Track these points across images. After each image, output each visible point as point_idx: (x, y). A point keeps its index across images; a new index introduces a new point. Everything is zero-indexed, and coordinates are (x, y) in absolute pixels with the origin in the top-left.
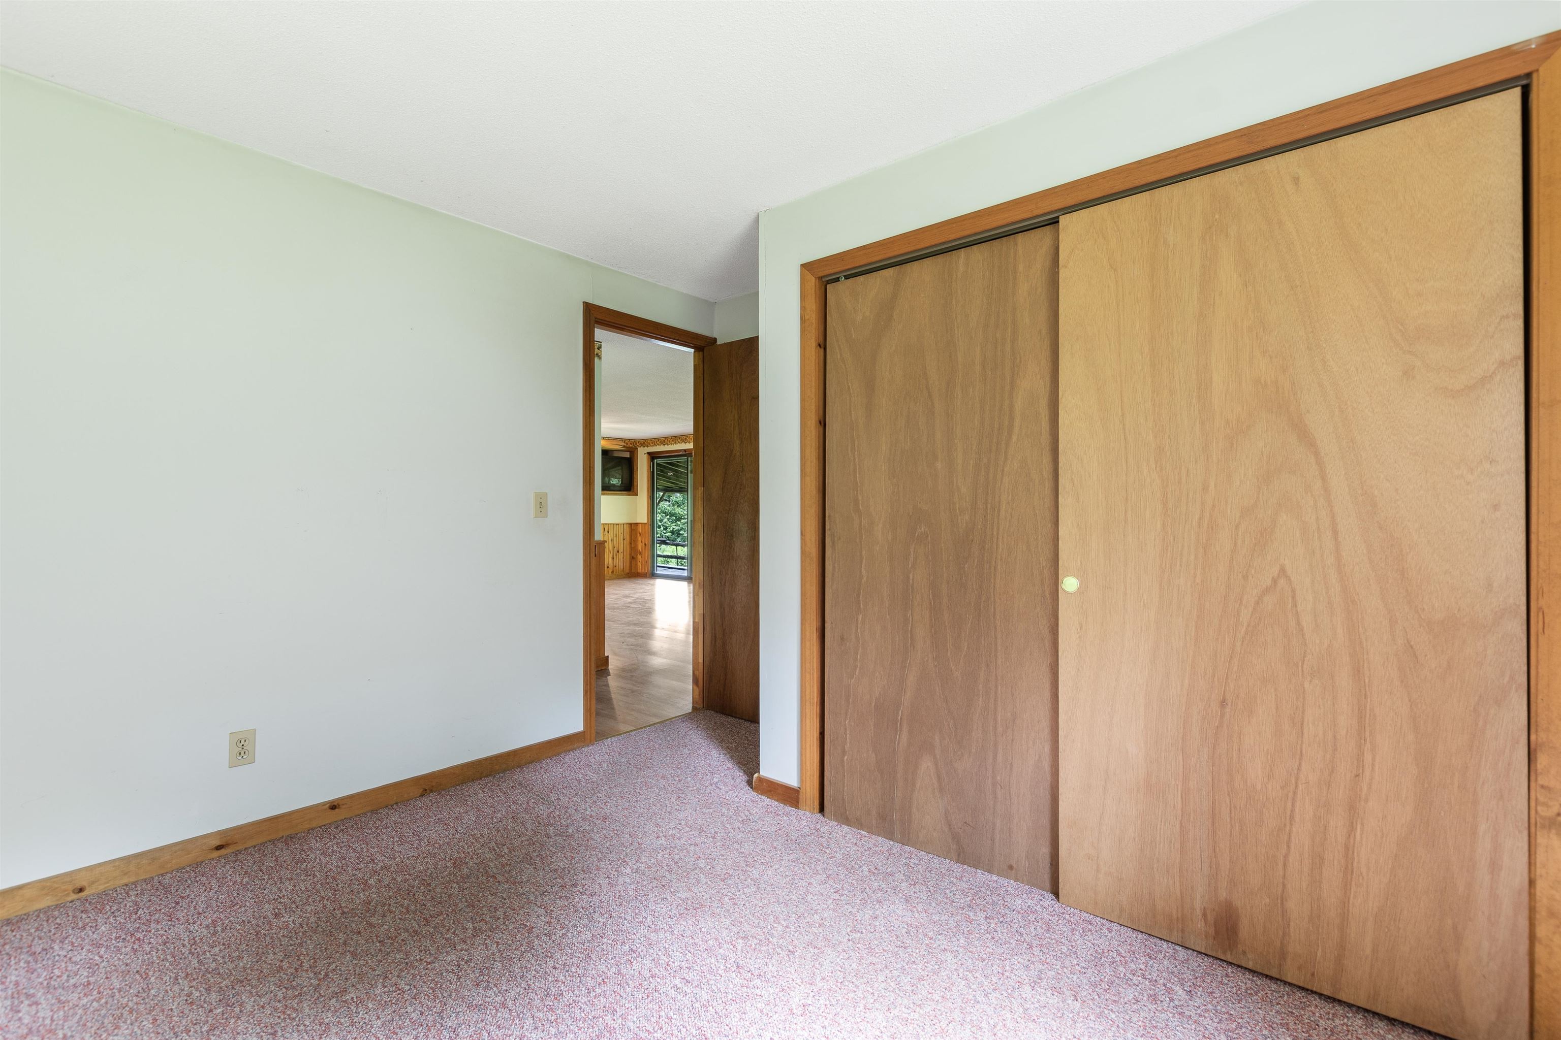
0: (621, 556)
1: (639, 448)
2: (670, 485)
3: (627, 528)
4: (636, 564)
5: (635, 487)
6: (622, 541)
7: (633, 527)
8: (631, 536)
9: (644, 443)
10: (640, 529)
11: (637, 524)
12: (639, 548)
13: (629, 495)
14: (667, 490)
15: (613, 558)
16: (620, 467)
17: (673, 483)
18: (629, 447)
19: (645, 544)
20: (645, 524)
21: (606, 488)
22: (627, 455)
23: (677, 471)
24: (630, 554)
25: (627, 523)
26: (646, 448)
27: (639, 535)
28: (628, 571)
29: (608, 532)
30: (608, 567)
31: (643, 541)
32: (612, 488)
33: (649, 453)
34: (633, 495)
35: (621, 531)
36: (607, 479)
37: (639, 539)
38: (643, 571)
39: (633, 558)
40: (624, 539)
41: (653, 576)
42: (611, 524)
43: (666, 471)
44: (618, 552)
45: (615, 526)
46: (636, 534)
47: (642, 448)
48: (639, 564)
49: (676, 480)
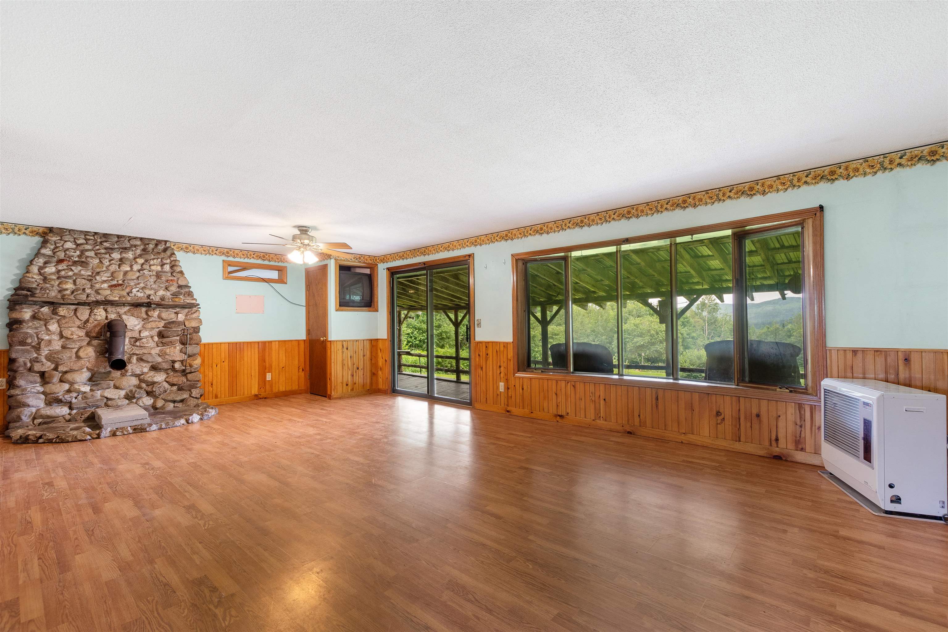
0: (361, 372)
1: (379, 265)
2: (413, 304)
3: (367, 345)
4: (377, 381)
5: (375, 304)
6: (362, 357)
7: (374, 343)
8: (371, 352)
9: (384, 259)
10: (380, 345)
11: (377, 339)
12: (380, 364)
13: (369, 311)
14: (411, 308)
15: (353, 376)
16: (360, 285)
17: (415, 302)
18: (369, 264)
19: (386, 361)
20: (386, 339)
21: (344, 304)
22: (368, 271)
23: (417, 289)
24: (371, 371)
25: (367, 340)
26: (385, 263)
27: (379, 351)
28: (368, 388)
29: (347, 349)
30: (347, 385)
31: (384, 357)
32: (351, 304)
33: (388, 269)
34: (373, 311)
35: (361, 347)
36: (345, 295)
37: (380, 355)
38: (384, 387)
39: (374, 374)
40: (364, 356)
41: (394, 392)
42: (350, 341)
43: (407, 289)
44: (358, 369)
45: (355, 343)
46: (377, 350)
47: (382, 264)
48: (380, 380)
49: (418, 299)
